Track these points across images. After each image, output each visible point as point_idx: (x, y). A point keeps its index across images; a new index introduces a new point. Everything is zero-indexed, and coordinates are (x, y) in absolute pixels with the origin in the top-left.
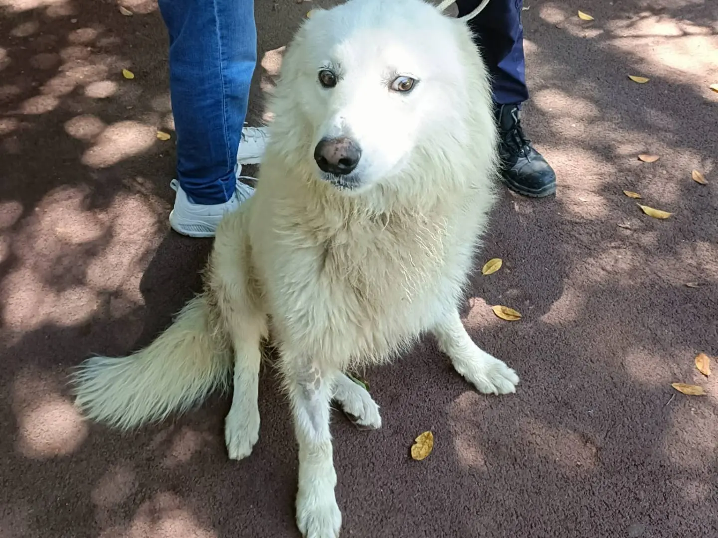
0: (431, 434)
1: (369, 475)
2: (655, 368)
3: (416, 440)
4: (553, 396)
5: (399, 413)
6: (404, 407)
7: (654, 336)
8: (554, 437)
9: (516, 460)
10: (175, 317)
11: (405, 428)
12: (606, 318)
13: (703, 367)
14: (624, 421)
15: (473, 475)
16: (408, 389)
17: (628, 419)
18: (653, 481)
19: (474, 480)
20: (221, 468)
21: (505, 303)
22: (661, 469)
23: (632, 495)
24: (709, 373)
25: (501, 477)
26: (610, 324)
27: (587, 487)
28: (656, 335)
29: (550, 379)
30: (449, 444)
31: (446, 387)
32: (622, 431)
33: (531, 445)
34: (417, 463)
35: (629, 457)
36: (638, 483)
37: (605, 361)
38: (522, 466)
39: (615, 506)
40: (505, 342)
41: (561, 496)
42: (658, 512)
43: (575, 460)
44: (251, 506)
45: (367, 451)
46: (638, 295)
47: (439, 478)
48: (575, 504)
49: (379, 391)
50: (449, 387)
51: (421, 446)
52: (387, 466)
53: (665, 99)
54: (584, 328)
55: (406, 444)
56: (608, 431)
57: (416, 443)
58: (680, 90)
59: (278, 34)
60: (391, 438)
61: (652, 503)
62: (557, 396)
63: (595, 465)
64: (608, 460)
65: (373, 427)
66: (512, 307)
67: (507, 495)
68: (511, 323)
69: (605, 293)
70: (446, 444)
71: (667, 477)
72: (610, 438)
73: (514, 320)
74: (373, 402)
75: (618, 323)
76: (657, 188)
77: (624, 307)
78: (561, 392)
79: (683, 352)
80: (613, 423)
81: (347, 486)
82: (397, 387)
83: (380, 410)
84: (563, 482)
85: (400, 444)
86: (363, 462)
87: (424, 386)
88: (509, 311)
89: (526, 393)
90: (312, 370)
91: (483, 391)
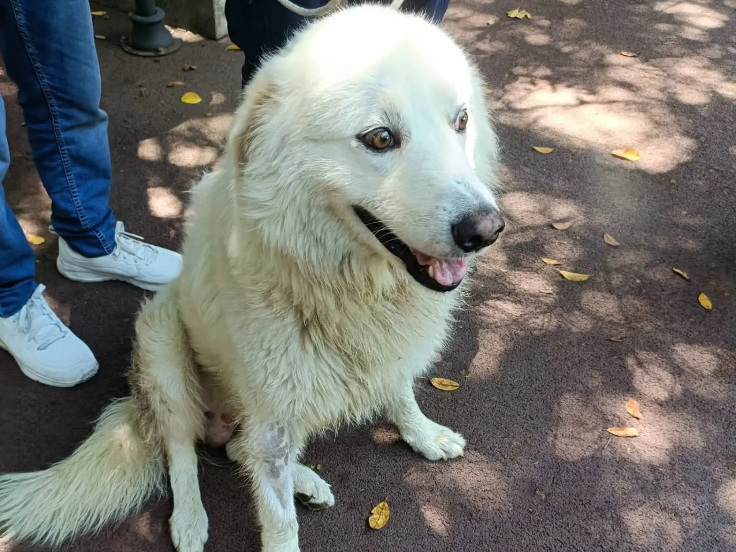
0: (386, 505)
2: (590, 417)
3: (372, 512)
4: (499, 455)
5: (351, 490)
6: (355, 483)
7: (586, 388)
8: (504, 490)
9: (471, 515)
10: (95, 424)
11: (359, 503)
12: (540, 378)
13: (634, 411)
14: (567, 468)
15: (433, 535)
16: (357, 467)
17: (571, 465)
18: (601, 516)
19: (434, 539)
22: (607, 505)
23: (583, 530)
24: (640, 415)
25: (460, 533)
26: (545, 383)
27: (542, 529)
28: (588, 388)
29: (495, 439)
30: (405, 511)
31: (394, 460)
32: (567, 476)
33: (484, 500)
34: (376, 532)
35: (576, 498)
36: (587, 520)
37: (543, 417)
38: (478, 520)
39: (569, 543)
40: (447, 411)
41: (518, 540)
42: (609, 542)
43: (527, 508)
45: (323, 529)
46: (567, 353)
47: (400, 543)
48: (532, 546)
49: (327, 472)
50: (398, 459)
51: (377, 516)
52: (347, 539)
53: (571, 168)
54: (520, 389)
55: (363, 518)
56: (554, 478)
57: (372, 514)
58: (583, 159)
59: (150, 121)
60: (346, 514)
61: (602, 535)
62: (503, 454)
63: (546, 509)
64: (557, 503)
65: (327, 505)
66: (449, 378)
67: (468, 547)
68: (450, 393)
69: (536, 355)
70: (403, 512)
71: (613, 511)
72: (556, 483)
73: (452, 389)
74: (323, 481)
75: (552, 381)
76: (573, 254)
77: (555, 366)
78: (506, 449)
79: (614, 400)
80: (558, 470)
82: (344, 466)
83: (331, 488)
84: (518, 528)
85: (357, 518)
86: (322, 540)
87: (372, 462)
88: (446, 381)
89: (473, 455)
90: (283, 444)
91: (432, 458)
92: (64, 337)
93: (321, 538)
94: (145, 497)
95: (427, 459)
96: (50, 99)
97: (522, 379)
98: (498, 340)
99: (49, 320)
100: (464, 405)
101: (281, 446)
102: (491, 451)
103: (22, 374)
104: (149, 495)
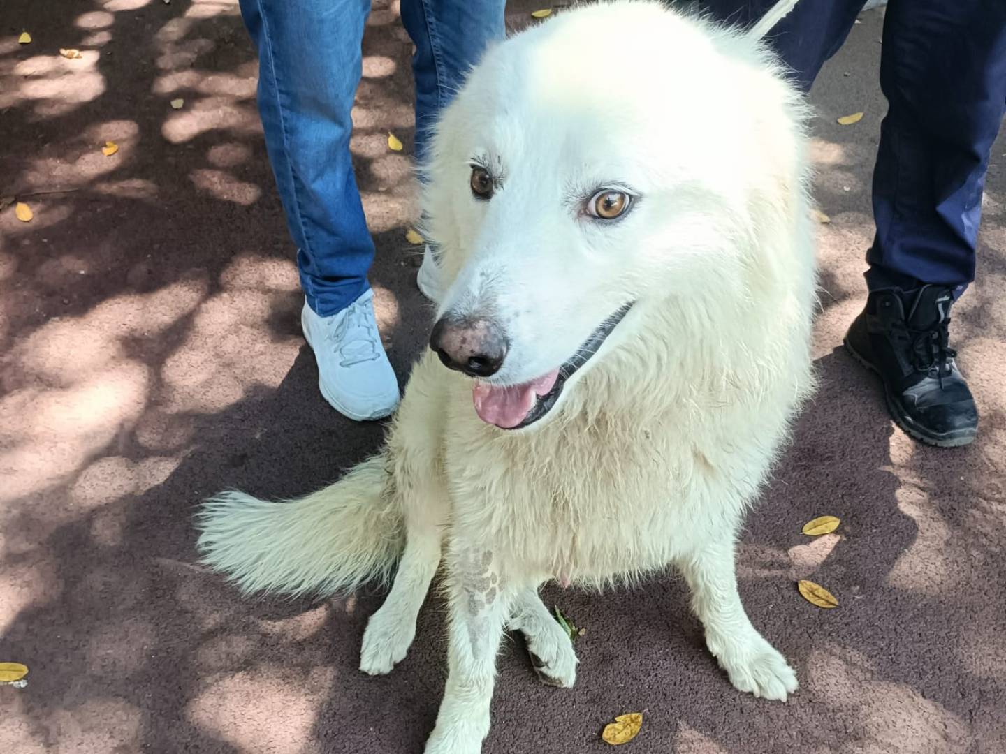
0: (641, 718)
1: (536, 742)
3: (616, 719)
4: (842, 724)
5: (607, 679)
6: (616, 672)
11: (607, 700)
12: (972, 644)
16: (631, 653)
20: (350, 673)
21: (820, 581)
26: (976, 654)
30: (661, 738)
31: (686, 666)
34: (607, 746)
40: (798, 632)
44: (371, 729)
45: (544, 711)
49: (589, 643)
50: (690, 667)
51: (621, 727)
52: (565, 737)
54: (931, 647)
55: (601, 720)
57: (616, 722)
60: (583, 706)
62: (848, 725)
66: (829, 589)
68: (818, 610)
69: (987, 608)
70: (658, 737)
73: (824, 606)
74: (573, 652)
75: (990, 655)
78: (856, 722)
81: (502, 745)
82: (616, 646)
85: (593, 717)
86: (535, 724)
87: (655, 656)
88: (821, 592)
89: (802, 707)
90: (488, 574)
91: (738, 685)
92: (373, 359)
93: (534, 721)
94: (363, 579)
95: (732, 685)
96: (440, 65)
97: (943, 634)
98: (938, 564)
99: (367, 335)
100: (829, 635)
101: (485, 576)
102: (830, 714)
103: (318, 387)
104: (368, 580)
